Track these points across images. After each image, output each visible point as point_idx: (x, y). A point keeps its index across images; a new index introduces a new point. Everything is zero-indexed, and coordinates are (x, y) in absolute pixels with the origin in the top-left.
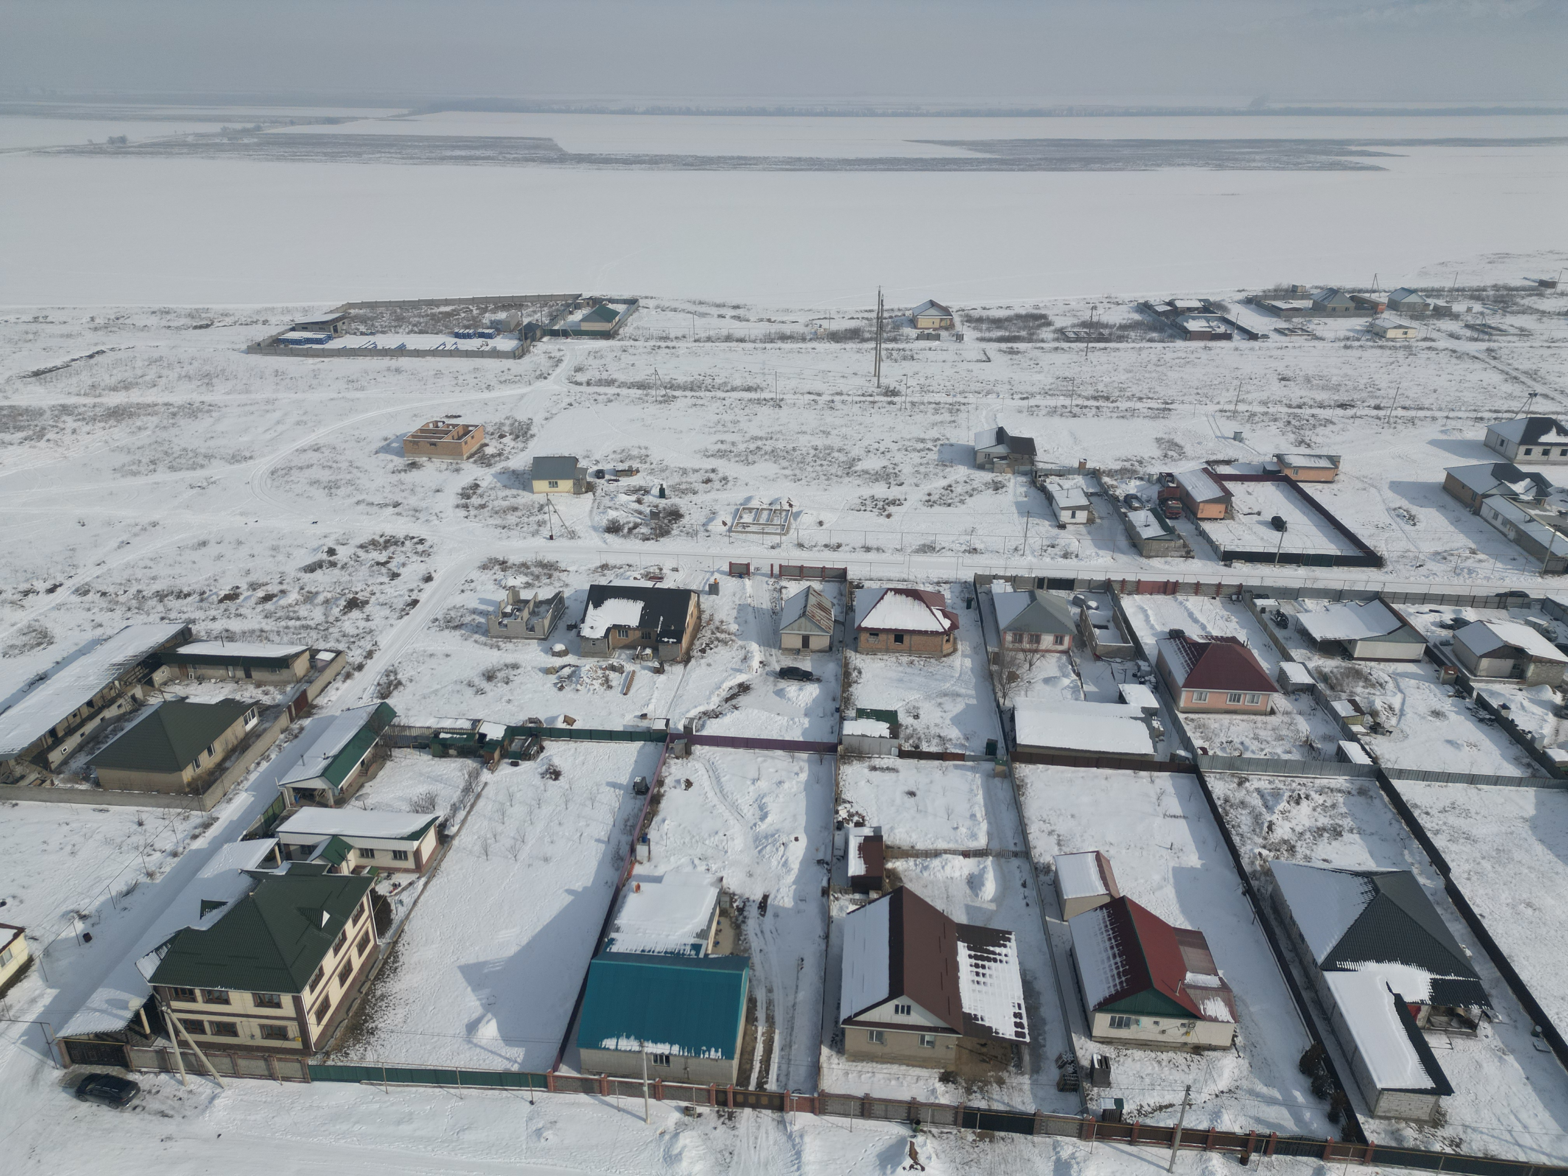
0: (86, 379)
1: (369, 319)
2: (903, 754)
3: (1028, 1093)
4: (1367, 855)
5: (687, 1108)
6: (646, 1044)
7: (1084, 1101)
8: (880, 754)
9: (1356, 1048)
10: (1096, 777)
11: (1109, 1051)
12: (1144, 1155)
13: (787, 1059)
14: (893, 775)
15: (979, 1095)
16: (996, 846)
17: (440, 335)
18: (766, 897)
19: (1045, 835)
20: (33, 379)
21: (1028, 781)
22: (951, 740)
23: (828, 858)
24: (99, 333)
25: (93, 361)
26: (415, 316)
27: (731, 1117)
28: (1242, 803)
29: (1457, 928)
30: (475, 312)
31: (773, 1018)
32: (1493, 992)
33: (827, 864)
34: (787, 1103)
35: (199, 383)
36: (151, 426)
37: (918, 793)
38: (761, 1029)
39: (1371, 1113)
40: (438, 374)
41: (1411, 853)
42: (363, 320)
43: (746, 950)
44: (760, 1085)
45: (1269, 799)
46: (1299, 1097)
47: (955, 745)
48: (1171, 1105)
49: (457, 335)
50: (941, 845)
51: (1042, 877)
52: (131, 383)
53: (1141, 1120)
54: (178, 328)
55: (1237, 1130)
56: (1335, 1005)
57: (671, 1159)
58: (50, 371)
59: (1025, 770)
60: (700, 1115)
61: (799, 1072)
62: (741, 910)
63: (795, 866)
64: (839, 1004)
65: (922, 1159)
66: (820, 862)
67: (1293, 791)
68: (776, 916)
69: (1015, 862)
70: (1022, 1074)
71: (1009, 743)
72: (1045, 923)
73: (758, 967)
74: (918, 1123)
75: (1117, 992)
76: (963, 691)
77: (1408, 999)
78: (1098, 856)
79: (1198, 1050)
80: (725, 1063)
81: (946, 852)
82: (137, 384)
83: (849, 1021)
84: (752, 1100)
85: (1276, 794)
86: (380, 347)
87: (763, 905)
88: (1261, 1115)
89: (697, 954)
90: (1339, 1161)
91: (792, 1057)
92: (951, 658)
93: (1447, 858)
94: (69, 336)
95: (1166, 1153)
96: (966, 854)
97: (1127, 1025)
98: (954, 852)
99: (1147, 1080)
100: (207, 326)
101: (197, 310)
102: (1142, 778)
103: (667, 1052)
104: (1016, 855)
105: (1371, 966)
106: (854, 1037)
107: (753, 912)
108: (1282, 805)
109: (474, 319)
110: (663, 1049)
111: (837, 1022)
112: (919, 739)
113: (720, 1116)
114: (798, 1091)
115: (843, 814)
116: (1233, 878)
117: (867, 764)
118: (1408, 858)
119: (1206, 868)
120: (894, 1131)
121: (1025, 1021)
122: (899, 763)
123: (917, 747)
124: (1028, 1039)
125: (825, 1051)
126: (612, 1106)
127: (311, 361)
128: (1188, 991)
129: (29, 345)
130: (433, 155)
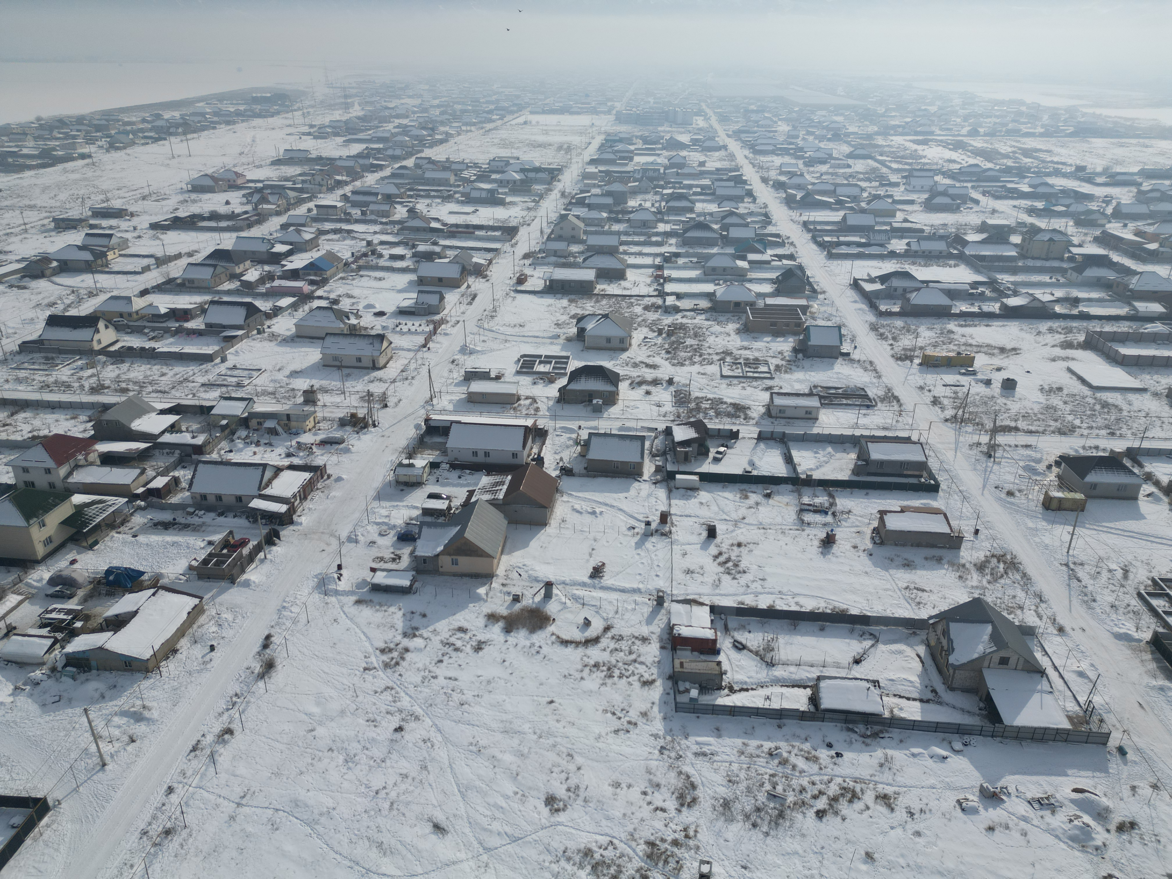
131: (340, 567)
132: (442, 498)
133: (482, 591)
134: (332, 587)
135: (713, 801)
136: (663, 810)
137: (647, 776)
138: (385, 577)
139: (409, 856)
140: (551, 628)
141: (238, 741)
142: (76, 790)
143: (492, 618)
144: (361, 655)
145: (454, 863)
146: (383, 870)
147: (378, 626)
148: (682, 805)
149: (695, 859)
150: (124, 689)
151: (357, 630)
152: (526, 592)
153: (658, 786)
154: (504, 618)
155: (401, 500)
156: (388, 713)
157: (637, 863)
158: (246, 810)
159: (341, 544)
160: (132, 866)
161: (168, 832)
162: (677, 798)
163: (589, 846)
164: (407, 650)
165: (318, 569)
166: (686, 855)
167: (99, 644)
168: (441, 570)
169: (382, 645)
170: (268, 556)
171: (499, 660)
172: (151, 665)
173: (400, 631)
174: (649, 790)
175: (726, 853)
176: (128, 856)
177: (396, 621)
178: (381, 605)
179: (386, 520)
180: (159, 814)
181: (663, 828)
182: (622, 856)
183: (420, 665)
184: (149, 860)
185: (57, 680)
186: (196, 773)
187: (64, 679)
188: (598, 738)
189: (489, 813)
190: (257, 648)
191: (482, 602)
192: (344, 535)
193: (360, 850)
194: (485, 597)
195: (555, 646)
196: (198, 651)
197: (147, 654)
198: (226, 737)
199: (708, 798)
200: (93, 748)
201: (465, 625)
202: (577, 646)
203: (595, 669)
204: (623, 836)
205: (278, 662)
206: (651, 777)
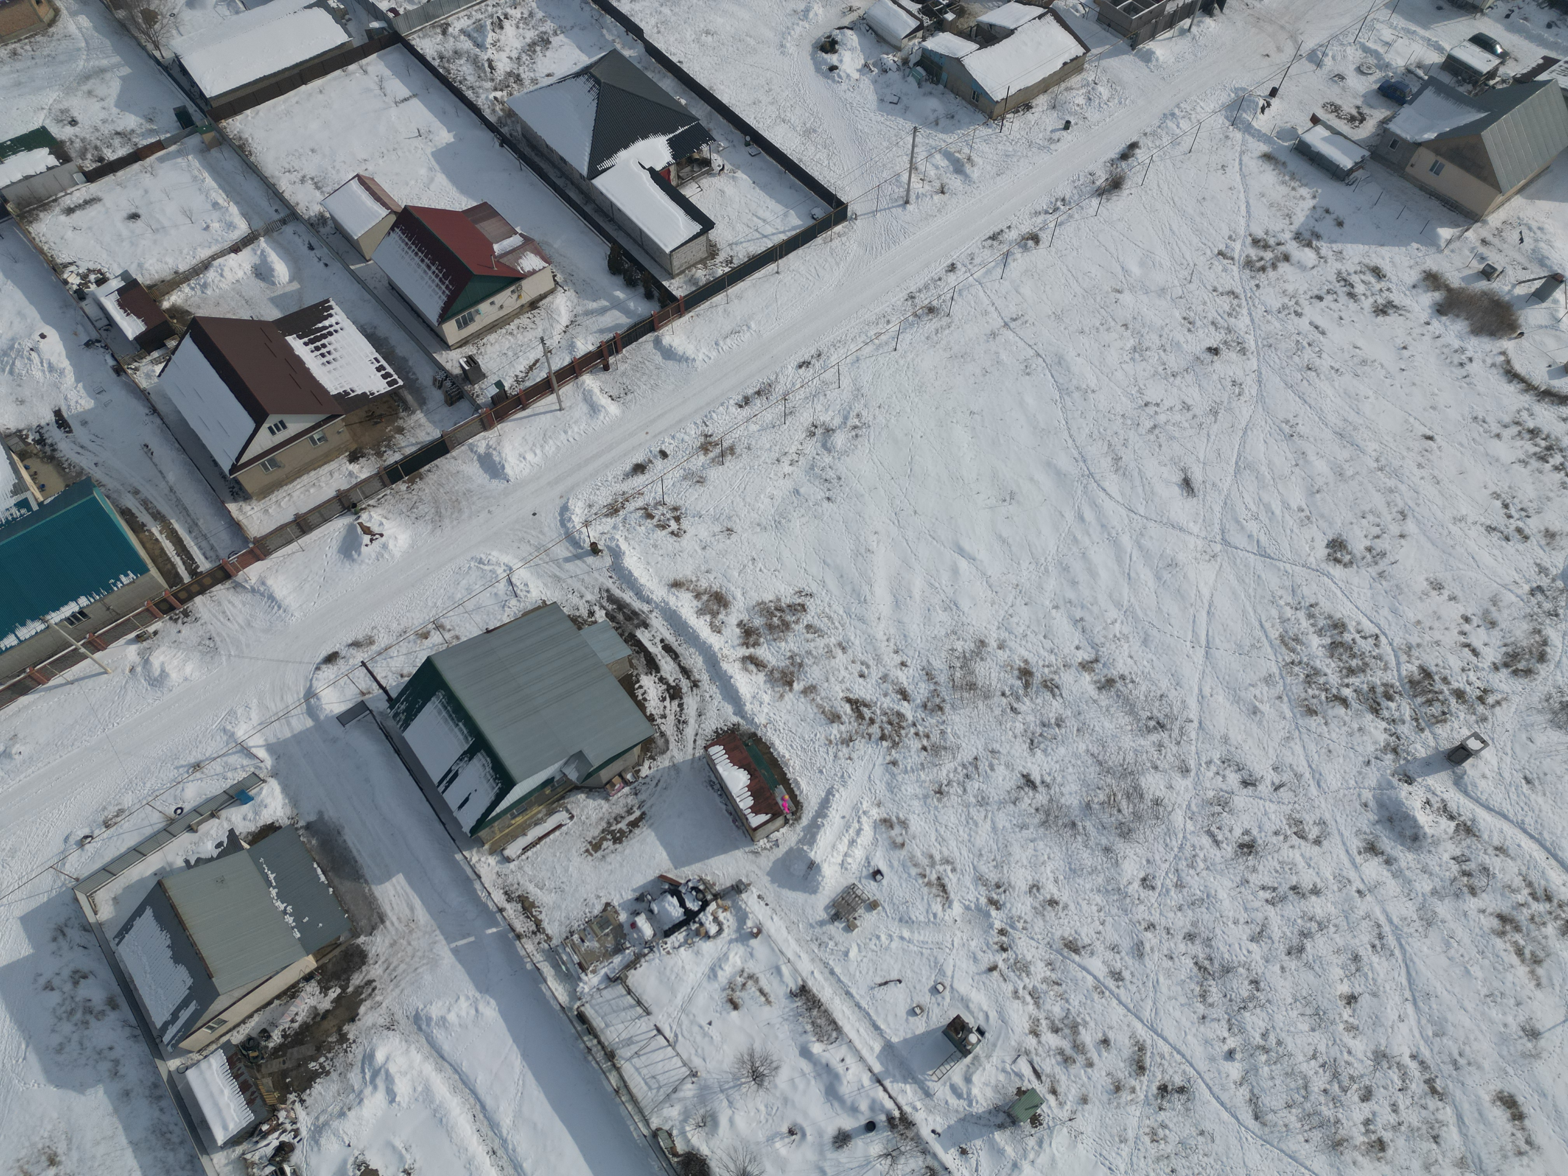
2: (91, 177)
3: (427, 424)
4: (578, 51)
5: (138, 636)
6: (48, 617)
7: (472, 401)
8: (64, 189)
9: (641, 231)
10: (310, 95)
11: (470, 350)
12: (537, 411)
13: (201, 537)
14: (97, 208)
15: (390, 452)
16: (259, 224)
18: (58, 413)
19: (298, 186)
21: (245, 135)
22: (133, 131)
23: (95, 335)
27: (186, 614)
28: (456, 52)
29: (668, 84)
31: (159, 513)
32: (711, 126)
33: (98, 341)
34: (230, 569)
37: (140, 212)
38: (156, 530)
39: (671, 276)
41: (609, 30)
43: (81, 472)
44: (193, 572)
45: (476, 34)
46: (620, 294)
47: (143, 135)
48: (537, 361)
50: (204, 253)
51: (323, 230)
53: (522, 387)
55: (591, 348)
56: (612, 204)
57: (158, 681)
59: (236, 125)
60: (156, 633)
61: (223, 540)
62: (41, 441)
63: (65, 364)
64: (215, 461)
65: (376, 529)
66: (88, 344)
67: (492, 16)
68: (84, 423)
69: (288, 229)
70: (414, 412)
71: (199, 101)
72: (352, 273)
73: (105, 480)
74: (354, 506)
75: (448, 297)
76: (105, 62)
77: (658, 168)
78: (360, 179)
79: (533, 305)
80: (143, 579)
81: (214, 257)
83: (234, 468)
84: (195, 588)
85: (480, 27)
87: (61, 421)
88: (602, 326)
89: (29, 508)
90: (666, 325)
91: (205, 531)
92: (60, 24)
93: (636, 20)
95: (551, 398)
96: (235, 249)
97: (472, 320)
98: (222, 254)
99: (510, 354)
102: (354, 73)
103: (77, 609)
104: (284, 222)
105: (623, 154)
106: (248, 478)
107: (55, 435)
108: (491, 37)
110: (70, 609)
111: (224, 477)
112: (96, 148)
113: (176, 621)
114: (233, 553)
115: (74, 281)
116: (486, 136)
117: (57, 210)
118: (609, 37)
119: (459, 138)
120: (338, 526)
121: (389, 370)
122: (94, 189)
123: (101, 159)
124: (401, 383)
125: (232, 507)
126: (62, 685)
128: (503, 260)
131: (1274, 92)
132: (1492, 51)
133: (1445, 233)
134: (1247, 116)
135: (1553, 691)
136: (1475, 652)
137: (1488, 605)
138: (1325, 139)
139: (1140, 490)
140: (1508, 344)
141: (1039, 255)
142: (874, 213)
143: (1432, 280)
144: (1226, 233)
145: (1181, 529)
146: (1106, 484)
147: (1271, 205)
148: (1506, 665)
149: (1470, 727)
150: (958, 125)
151: (1242, 196)
152: (1510, 271)
153: (1493, 624)
154: (1449, 289)
155: (1425, 26)
156: (1213, 323)
157: (1391, 677)
158: (1009, 335)
159: (1297, 57)
160: (888, 322)
161: (931, 310)
162: (1507, 654)
163: (1346, 620)
164: (1287, 258)
165: (1244, 81)
166: (1462, 715)
167: (959, 55)
168: (1408, 169)
169: (1260, 234)
170: (1194, 29)
171: (1399, 342)
172: (997, 110)
173: (1294, 228)
174: (1475, 621)
175: (1518, 750)
176: (889, 310)
177: (1298, 210)
178: (1293, 177)
179: (1381, 50)
180: (932, 287)
181: (1459, 670)
182: (1379, 658)
183: (1290, 288)
184: (905, 326)
185: (904, 77)
186: (983, 264)
187: (911, 79)
188: (1459, 520)
189: (1254, 508)
190: (1114, 154)
191: (1433, 250)
192: (1309, 44)
193: (1095, 450)
194: (1443, 245)
195: (1494, 371)
196: (1052, 121)
197: (998, 94)
198: (1030, 243)
199: (1550, 683)
200: (905, 177)
201: (1386, 267)
202: (1526, 391)
203: (1528, 436)
204: (1397, 641)
205: (1128, 186)
206: (1493, 609)
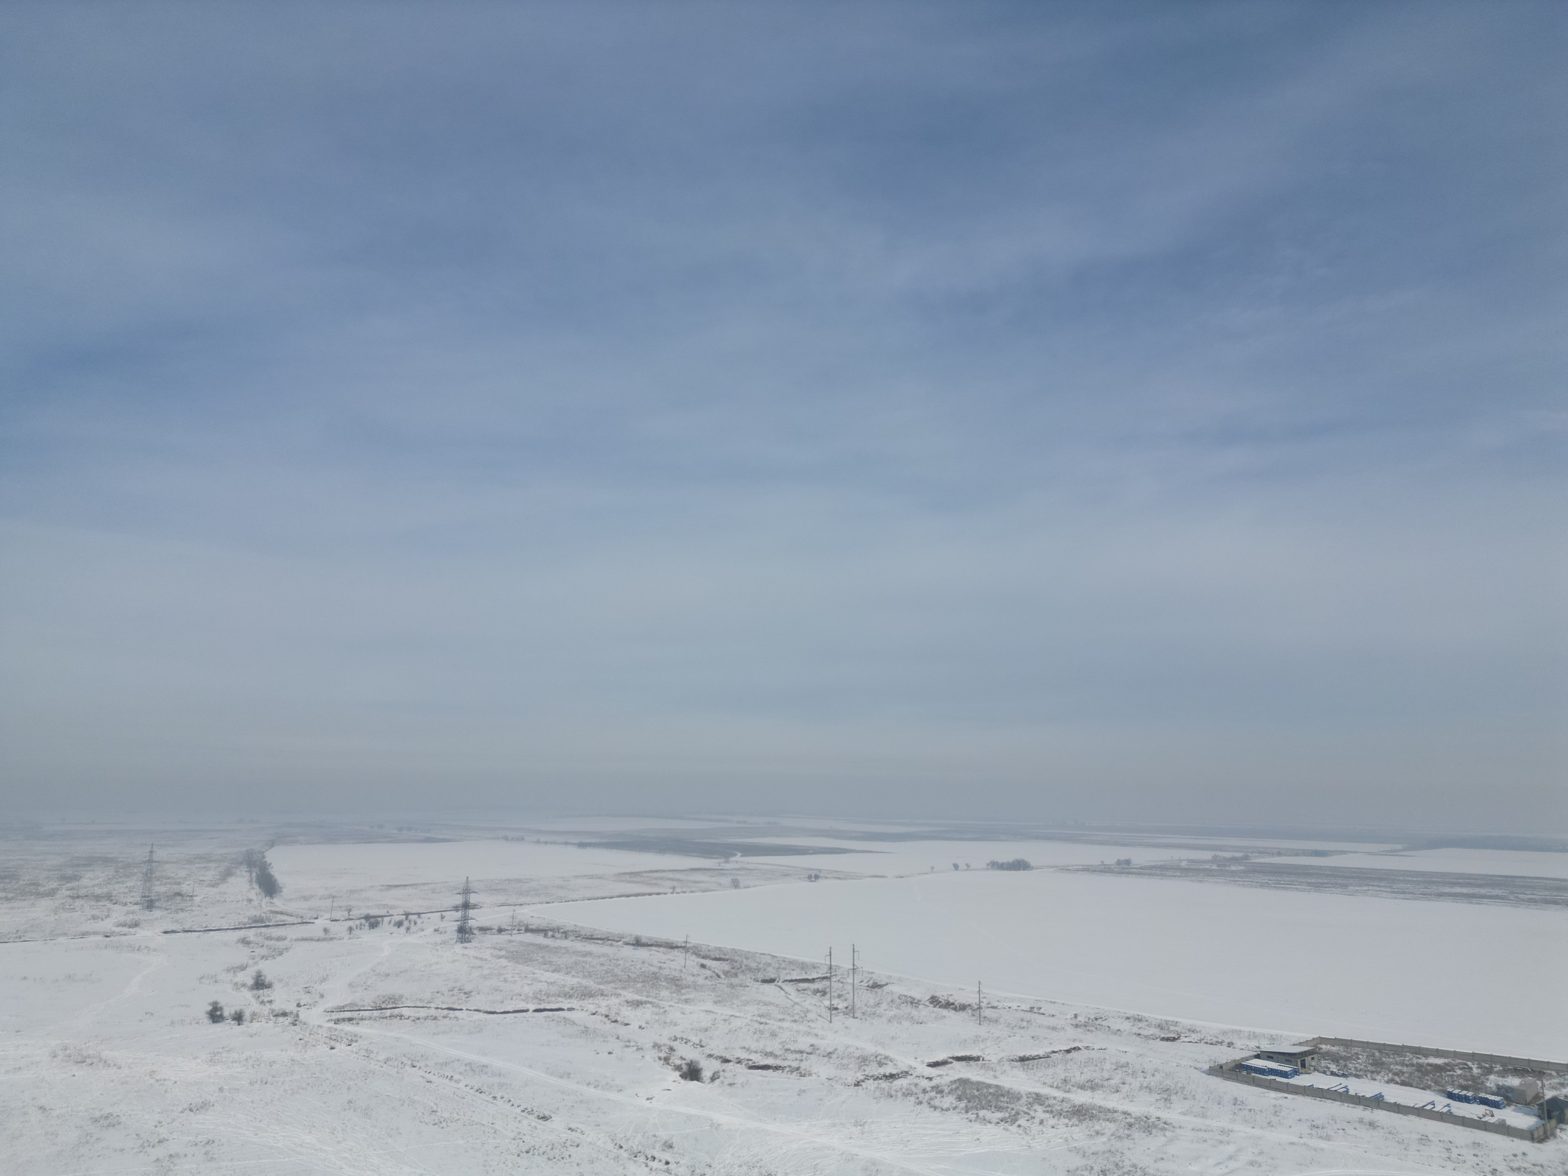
0: (1060, 1072)
1: (1342, 1058)
17: (1428, 1092)
20: (1019, 1064)
24: (1079, 1030)
25: (1069, 1056)
26: (1397, 1064)
30: (1476, 1071)
35: (1158, 1097)
36: (1108, 1132)
40: (1424, 1140)
42: (1335, 1058)
49: (1451, 1096)
52: (1097, 1085)
54: (1147, 1037)
58: (1034, 1059)
82: (1102, 1086)
86: (1352, 1092)
94: (1054, 1029)
100: (1174, 1039)
101: (1167, 1022)
109: (1474, 1078)
127: (1273, 1094)
129: (1022, 1031)
130: (1429, 891)
